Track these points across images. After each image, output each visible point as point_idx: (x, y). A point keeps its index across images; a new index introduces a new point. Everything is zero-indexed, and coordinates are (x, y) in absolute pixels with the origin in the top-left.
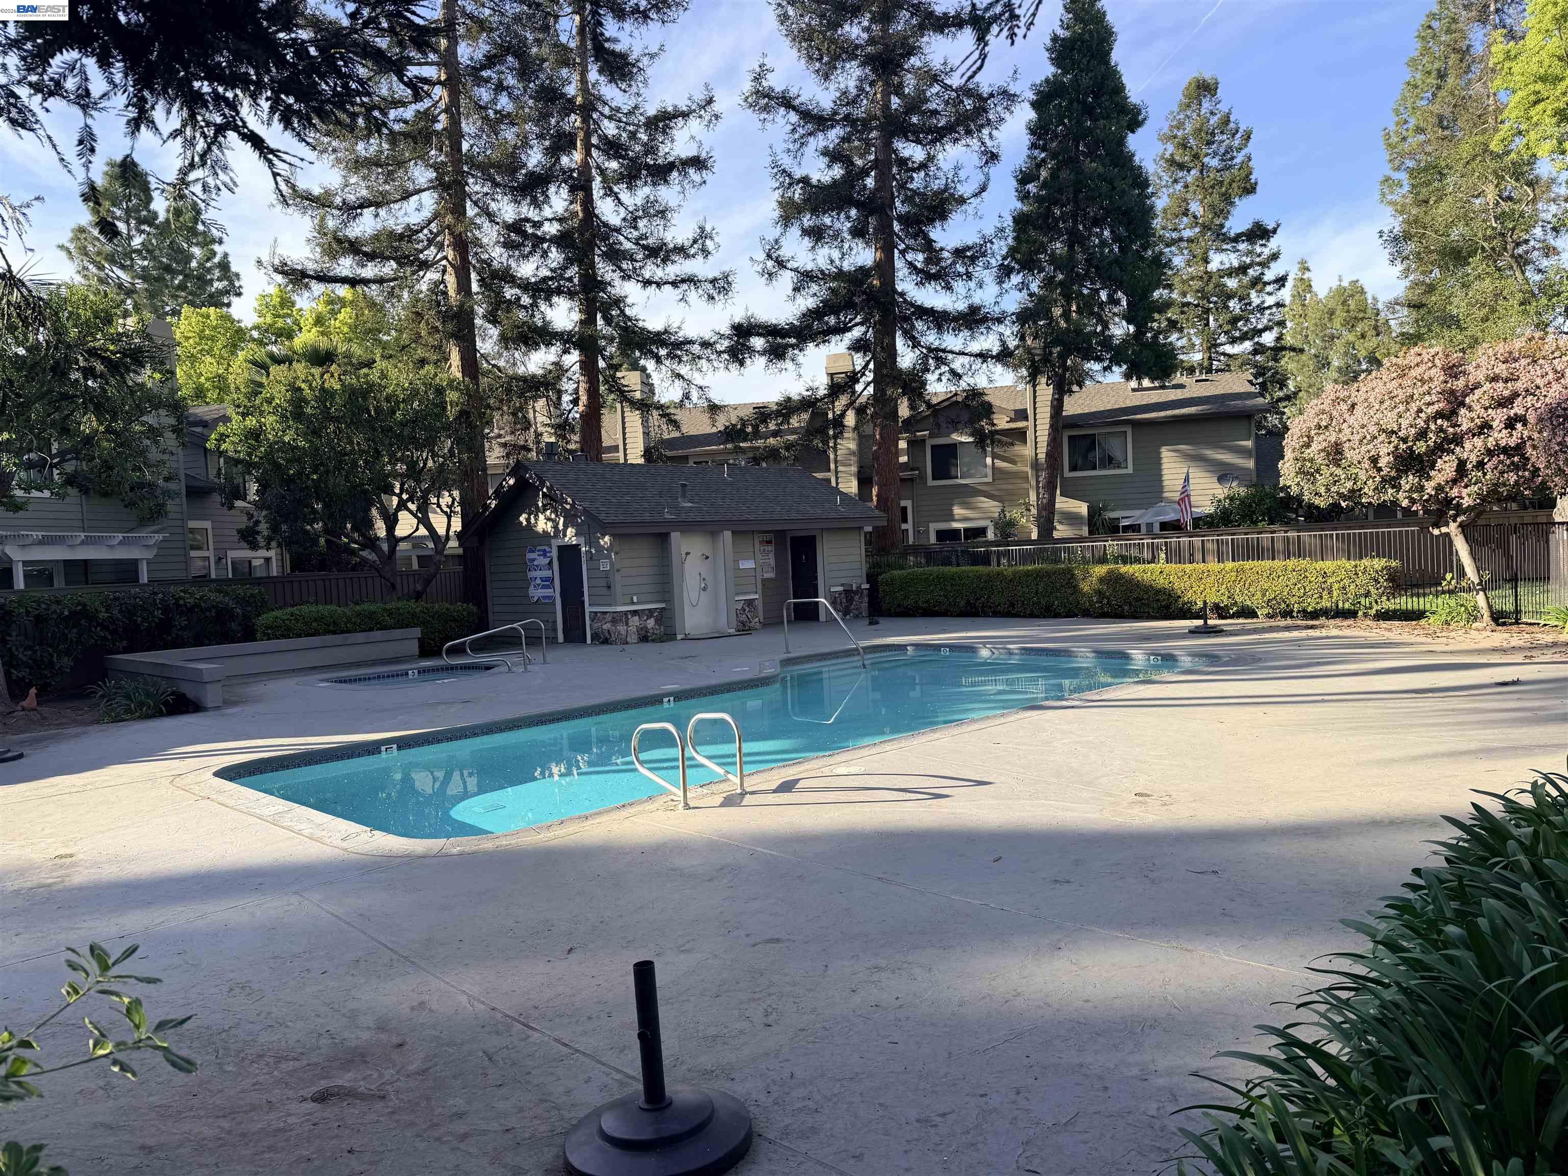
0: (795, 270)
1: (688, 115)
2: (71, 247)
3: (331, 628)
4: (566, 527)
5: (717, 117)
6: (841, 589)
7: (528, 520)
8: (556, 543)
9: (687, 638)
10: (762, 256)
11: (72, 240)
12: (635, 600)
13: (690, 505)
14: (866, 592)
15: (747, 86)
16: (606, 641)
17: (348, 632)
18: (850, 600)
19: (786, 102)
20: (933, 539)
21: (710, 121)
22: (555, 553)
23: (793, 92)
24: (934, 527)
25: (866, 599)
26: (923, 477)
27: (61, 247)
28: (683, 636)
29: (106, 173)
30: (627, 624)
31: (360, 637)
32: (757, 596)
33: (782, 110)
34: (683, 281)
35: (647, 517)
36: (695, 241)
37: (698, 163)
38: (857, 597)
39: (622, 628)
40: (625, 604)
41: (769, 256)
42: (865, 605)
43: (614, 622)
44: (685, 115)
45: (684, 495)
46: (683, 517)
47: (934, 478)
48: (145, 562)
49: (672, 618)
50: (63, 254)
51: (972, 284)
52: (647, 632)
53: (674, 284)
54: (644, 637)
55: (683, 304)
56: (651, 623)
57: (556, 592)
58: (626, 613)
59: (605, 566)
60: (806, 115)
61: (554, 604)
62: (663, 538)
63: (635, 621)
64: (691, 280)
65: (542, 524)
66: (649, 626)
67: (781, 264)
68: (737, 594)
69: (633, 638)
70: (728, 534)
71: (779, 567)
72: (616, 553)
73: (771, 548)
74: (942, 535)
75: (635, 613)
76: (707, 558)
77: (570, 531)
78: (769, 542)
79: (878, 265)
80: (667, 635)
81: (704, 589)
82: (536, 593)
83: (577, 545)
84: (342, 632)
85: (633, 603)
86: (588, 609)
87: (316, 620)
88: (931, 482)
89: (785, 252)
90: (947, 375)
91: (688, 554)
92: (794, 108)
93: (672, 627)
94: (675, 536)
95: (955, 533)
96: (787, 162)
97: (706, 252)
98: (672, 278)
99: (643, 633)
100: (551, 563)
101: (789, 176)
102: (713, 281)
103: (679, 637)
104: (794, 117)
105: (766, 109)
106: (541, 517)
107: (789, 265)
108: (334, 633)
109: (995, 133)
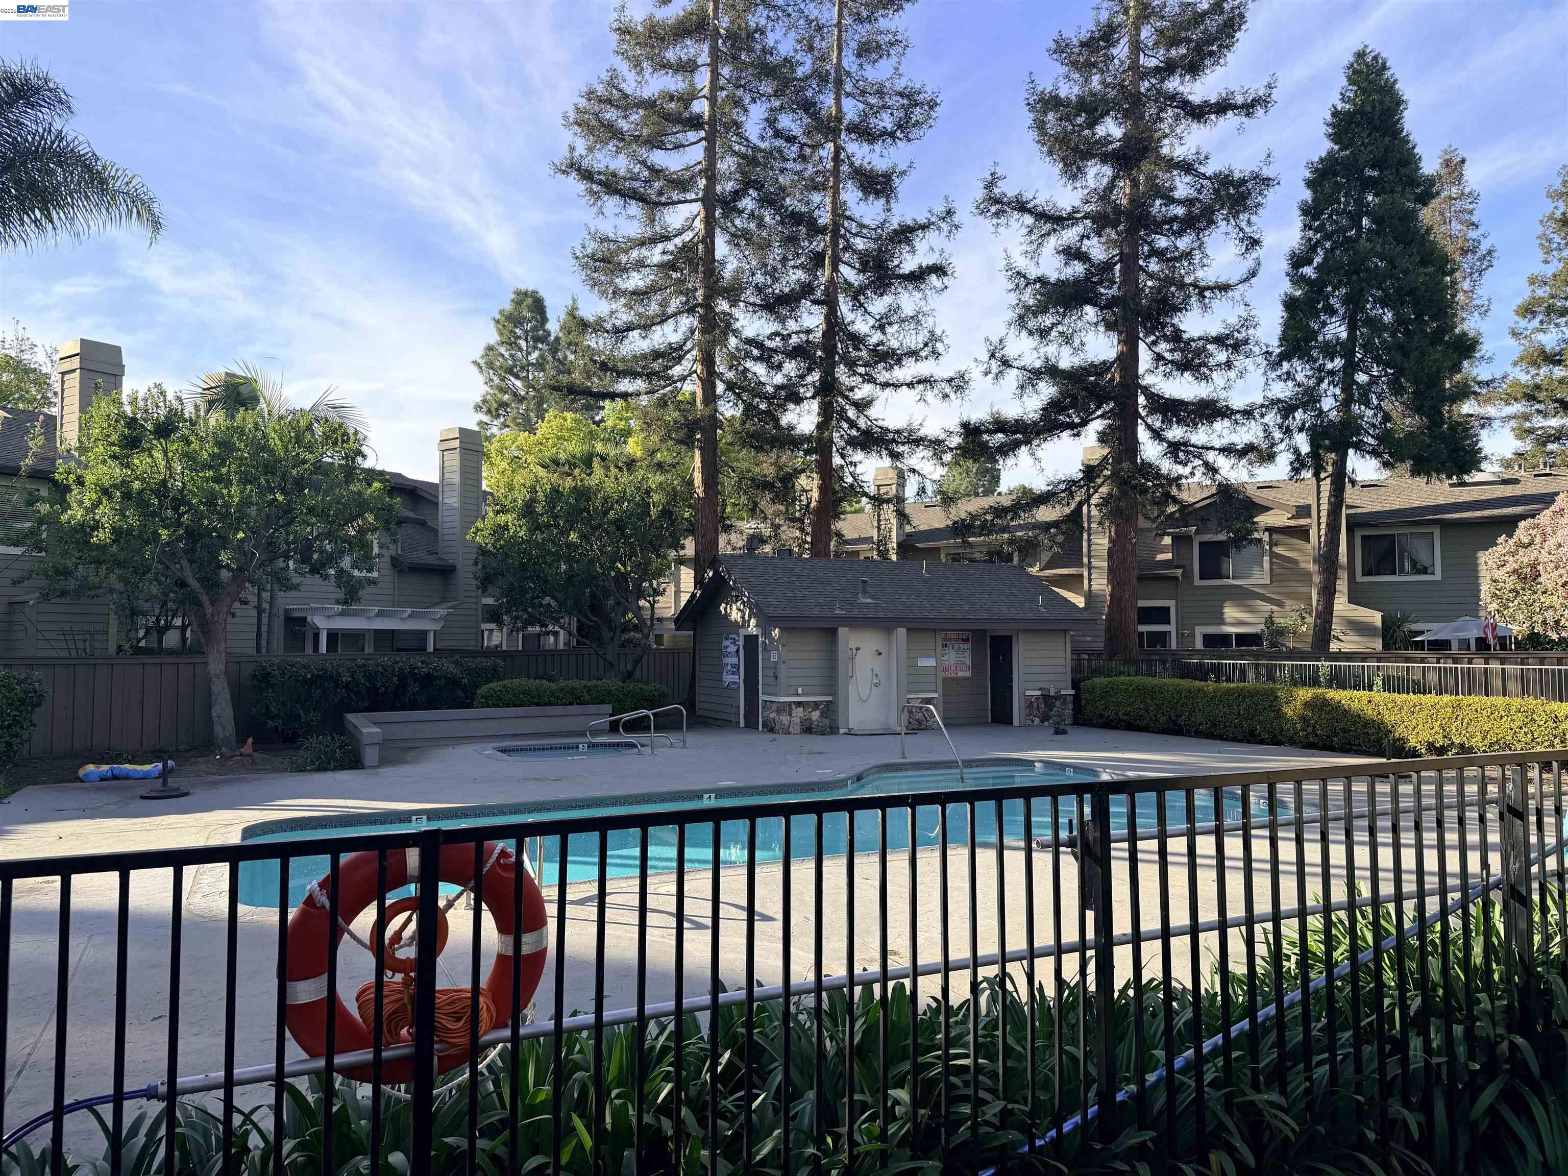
0: (1023, 368)
1: (928, 227)
2: (482, 362)
3: (536, 700)
4: (750, 618)
5: (957, 227)
6: (1039, 693)
7: (725, 609)
8: (742, 632)
9: (849, 733)
10: (985, 357)
11: (482, 357)
12: (800, 691)
13: (869, 600)
14: (1070, 699)
15: (980, 193)
16: (771, 730)
17: (550, 704)
18: (1050, 707)
19: (1022, 207)
20: (1199, 645)
21: (950, 232)
22: (741, 643)
23: (1028, 196)
24: (1200, 631)
25: (1071, 706)
26: (1188, 575)
27: (475, 363)
28: (846, 731)
29: (513, 301)
30: (790, 715)
31: (559, 710)
32: (936, 695)
33: (1016, 215)
34: (920, 382)
35: (816, 612)
36: (926, 345)
37: (939, 270)
38: (1058, 703)
39: (785, 719)
40: (788, 695)
41: (993, 356)
42: (1069, 712)
43: (779, 711)
44: (924, 227)
45: (865, 592)
46: (855, 612)
47: (1201, 578)
48: (432, 633)
49: (836, 712)
50: (475, 369)
51: (1232, 374)
52: (811, 724)
53: (910, 385)
54: (808, 729)
55: (922, 403)
56: (816, 715)
57: (740, 679)
58: (790, 704)
59: (774, 657)
60: (1042, 216)
61: (738, 689)
62: (833, 632)
63: (799, 712)
64: (927, 381)
65: (735, 615)
66: (814, 718)
67: (1006, 363)
68: (909, 692)
69: (797, 729)
70: (902, 632)
71: (976, 667)
72: (783, 645)
73: (968, 646)
74: (1209, 640)
75: (799, 704)
76: (880, 654)
77: (753, 622)
78: (966, 640)
79: (1120, 357)
80: (833, 730)
81: (876, 685)
82: (728, 678)
83: (757, 636)
84: (546, 705)
85: (798, 695)
86: (762, 697)
87: (524, 693)
88: (1197, 582)
89: (1010, 351)
90: (1202, 469)
91: (858, 649)
92: (1029, 211)
93: (835, 720)
94: (842, 631)
95: (1225, 639)
96: (1022, 263)
97: (936, 354)
98: (909, 379)
99: (807, 723)
100: (738, 651)
101: (1024, 276)
102: (950, 381)
103: (842, 731)
104: (1029, 220)
105: (997, 214)
106: (734, 607)
107: (1015, 364)
108: (538, 705)
109: (1254, 218)
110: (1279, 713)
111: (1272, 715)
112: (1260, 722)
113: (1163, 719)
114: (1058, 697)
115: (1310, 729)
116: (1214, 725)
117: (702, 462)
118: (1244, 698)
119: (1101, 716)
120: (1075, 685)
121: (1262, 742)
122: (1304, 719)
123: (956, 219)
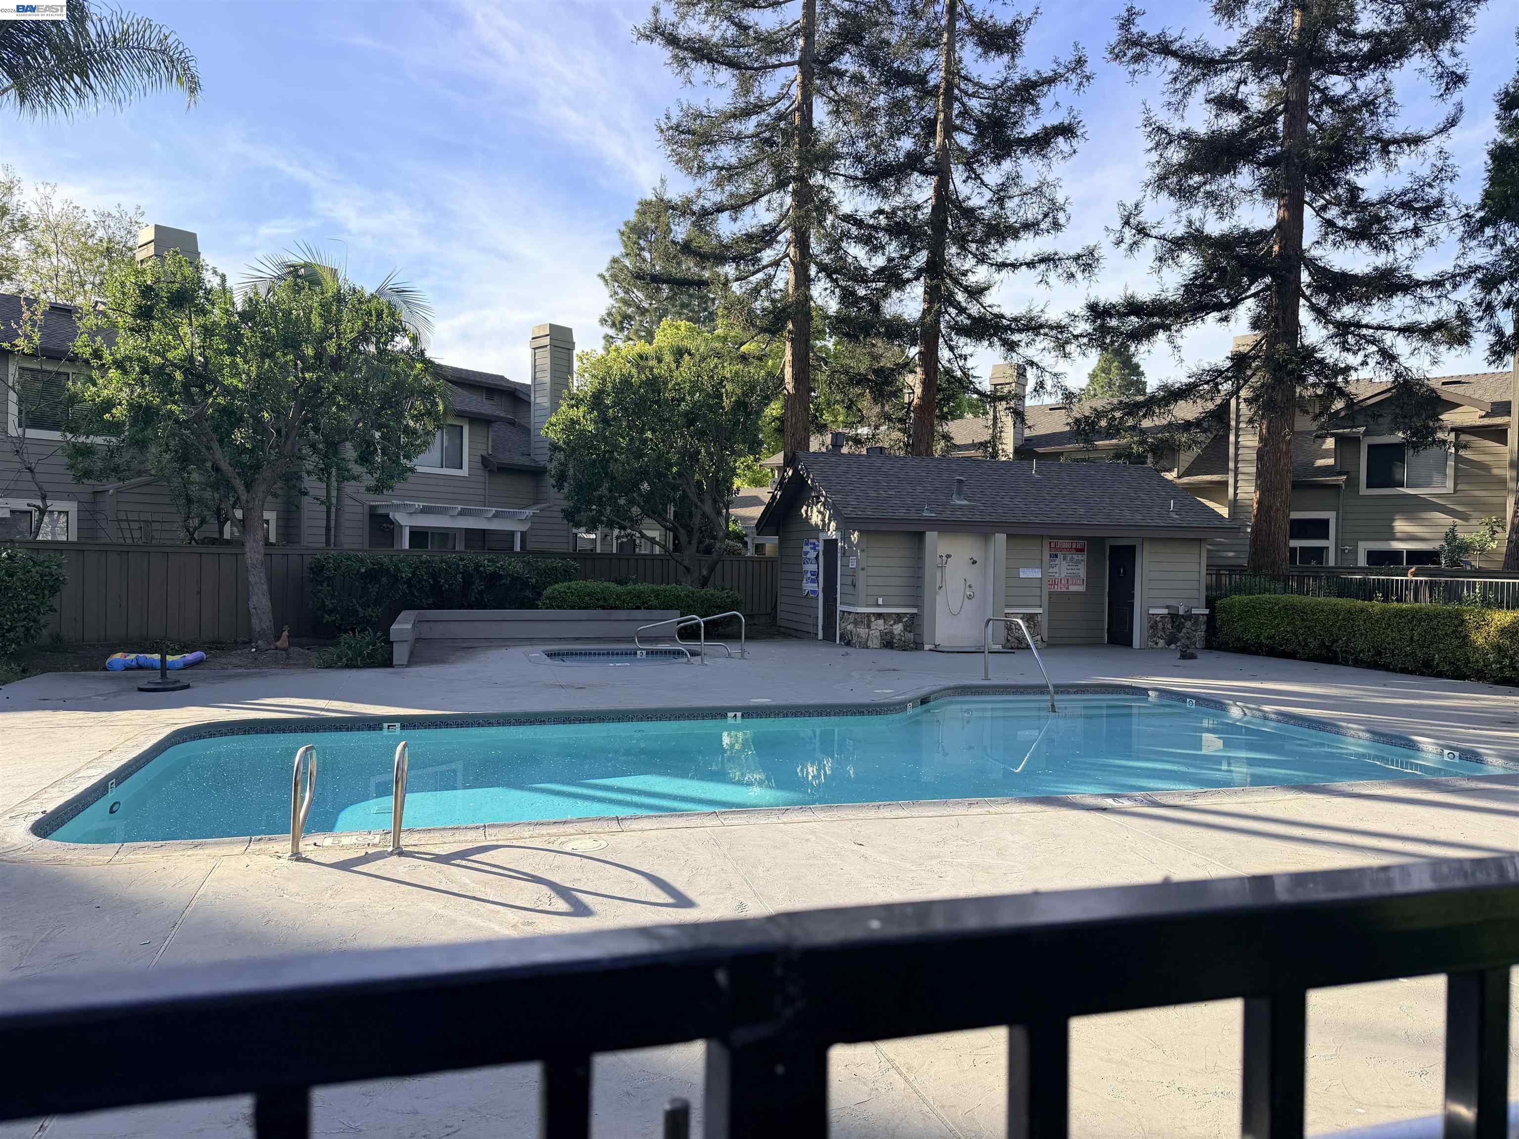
0: (1162, 238)
1: (1054, 81)
2: (607, 275)
3: (601, 603)
4: (830, 521)
5: (1088, 78)
6: (1166, 611)
7: (806, 512)
8: (822, 536)
9: (936, 650)
10: (1117, 224)
11: (608, 270)
12: (880, 601)
13: (966, 502)
14: (1203, 619)
15: (1114, 35)
16: (848, 644)
17: (616, 608)
18: (1179, 628)
19: (1165, 49)
20: (1362, 562)
21: (1080, 84)
22: (821, 548)
23: (1172, 34)
24: (1364, 547)
25: (1203, 627)
26: (1352, 483)
27: (602, 276)
28: (931, 647)
29: (637, 212)
30: (869, 627)
31: (622, 614)
32: (1040, 611)
33: (1158, 59)
34: (1042, 260)
35: (901, 513)
36: (1046, 215)
37: (1066, 131)
38: (1188, 624)
39: (862, 631)
40: (867, 606)
41: (1127, 223)
42: (1200, 634)
43: (856, 623)
44: (1050, 81)
45: (960, 493)
46: (947, 515)
47: (1368, 486)
48: (519, 534)
49: (920, 626)
50: (601, 282)
51: (1420, 242)
52: (892, 638)
53: (1031, 265)
54: (888, 643)
55: (1043, 286)
56: (898, 628)
57: (819, 587)
58: (868, 615)
59: (853, 565)
60: (1189, 59)
61: (817, 598)
62: (919, 536)
63: (879, 625)
64: (1048, 260)
65: (816, 519)
66: (896, 632)
67: (1142, 232)
68: (1007, 606)
69: (875, 643)
70: (1001, 538)
71: (1092, 579)
72: (862, 551)
73: (1083, 557)
74: (1378, 559)
75: (879, 616)
76: (974, 562)
77: (833, 525)
78: (1080, 550)
79: (1280, 224)
80: (918, 646)
81: (970, 598)
82: (808, 586)
83: (836, 540)
84: (612, 608)
85: (878, 606)
86: (840, 608)
87: (589, 595)
88: (1364, 490)
89: (1147, 217)
90: (1378, 357)
91: (948, 556)
92: (1174, 54)
93: (919, 635)
94: (931, 536)
95: (1394, 557)
96: (1163, 117)
97: (1056, 226)
98: (1029, 257)
99: (888, 637)
100: (817, 557)
101: (1166, 132)
102: (1077, 258)
103: (927, 647)
104: (1173, 64)
105: (1137, 58)
106: (815, 509)
107: (1154, 232)
108: (603, 608)
109: (1458, 46)
110: (1465, 640)
111: (1456, 643)
112: (1440, 651)
113: (1314, 644)
114: (1188, 616)
115: (1507, 662)
116: (1379, 653)
117: (793, 355)
118: (1420, 620)
119: (1238, 639)
120: (1210, 603)
121: (1440, 675)
122: (1499, 649)
123: (1088, 69)
